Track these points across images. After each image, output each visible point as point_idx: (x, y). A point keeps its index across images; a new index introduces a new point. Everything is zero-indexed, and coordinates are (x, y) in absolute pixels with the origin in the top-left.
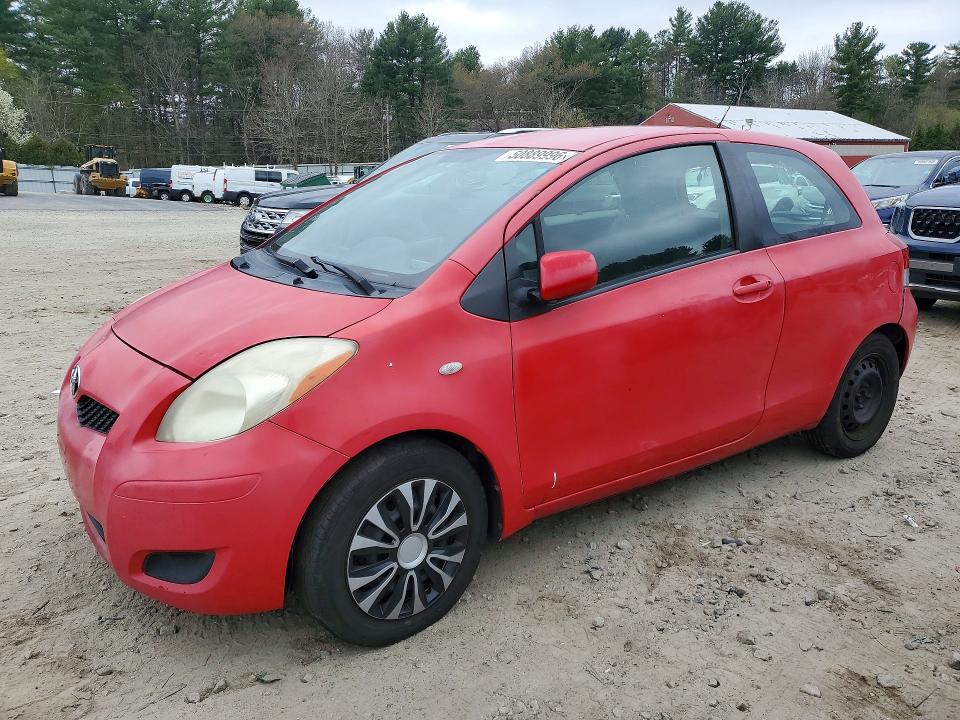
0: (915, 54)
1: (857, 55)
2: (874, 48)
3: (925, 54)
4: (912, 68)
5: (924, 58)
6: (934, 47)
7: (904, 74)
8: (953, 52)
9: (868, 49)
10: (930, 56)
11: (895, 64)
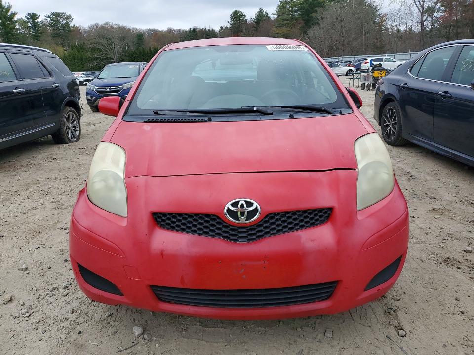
0: (31, 18)
1: (5, 17)
2: (12, 13)
3: (36, 19)
4: (32, 25)
5: (36, 21)
6: (39, 16)
7: (29, 28)
8: (49, 19)
9: (9, 14)
10: (39, 20)
11: (23, 23)
